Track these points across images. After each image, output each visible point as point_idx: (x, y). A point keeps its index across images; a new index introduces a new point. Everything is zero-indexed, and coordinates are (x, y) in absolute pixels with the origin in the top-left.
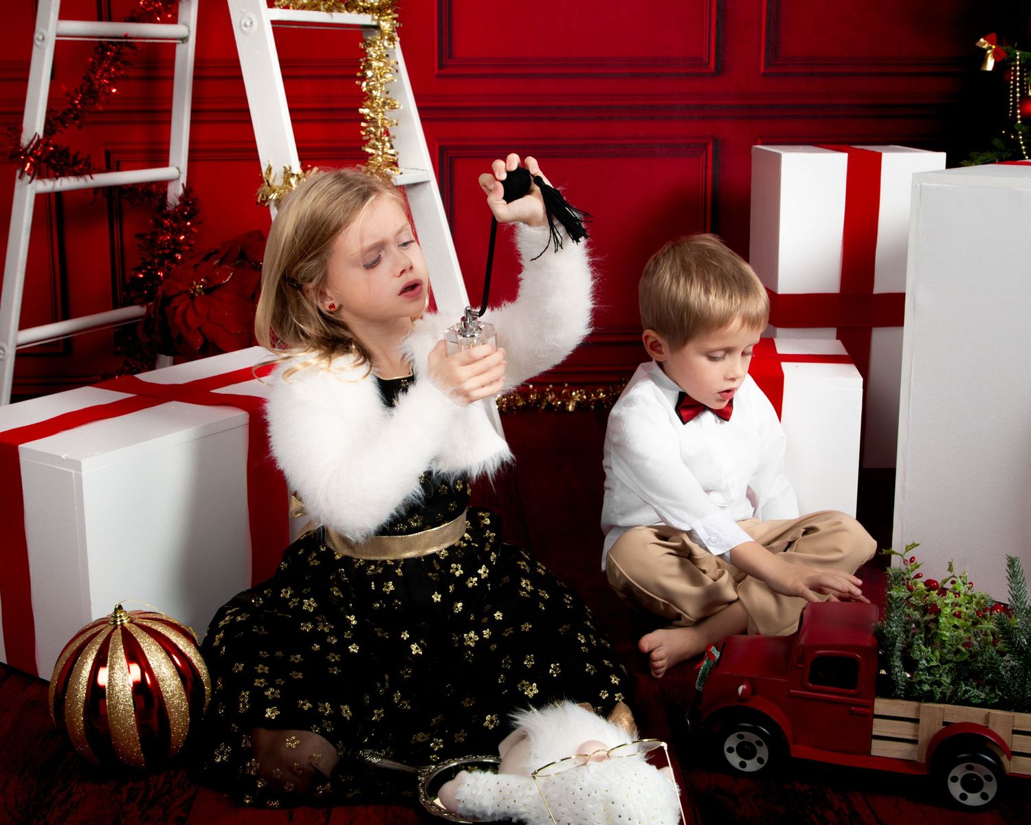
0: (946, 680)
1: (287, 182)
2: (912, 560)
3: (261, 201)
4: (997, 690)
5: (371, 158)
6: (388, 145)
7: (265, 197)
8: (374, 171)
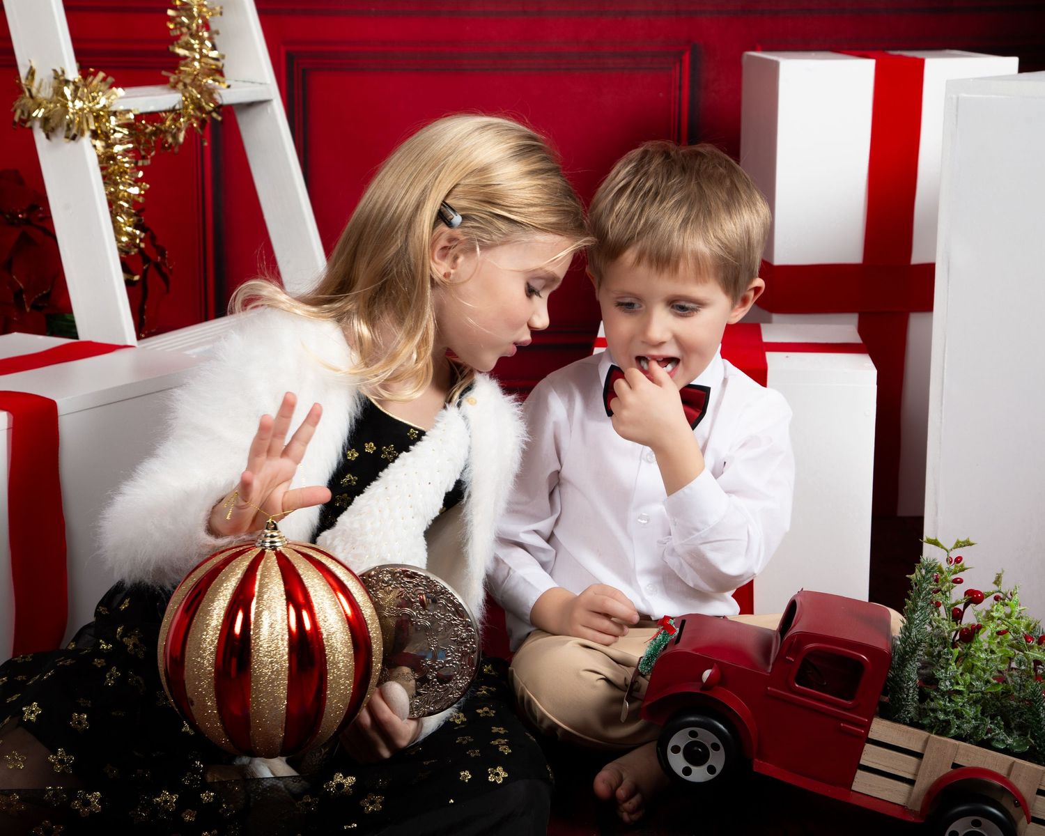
0: (970, 712)
1: (59, 92)
2: (959, 560)
3: (20, 119)
4: (1029, 736)
5: (183, 62)
6: (208, 44)
7: (26, 115)
8: (188, 81)
